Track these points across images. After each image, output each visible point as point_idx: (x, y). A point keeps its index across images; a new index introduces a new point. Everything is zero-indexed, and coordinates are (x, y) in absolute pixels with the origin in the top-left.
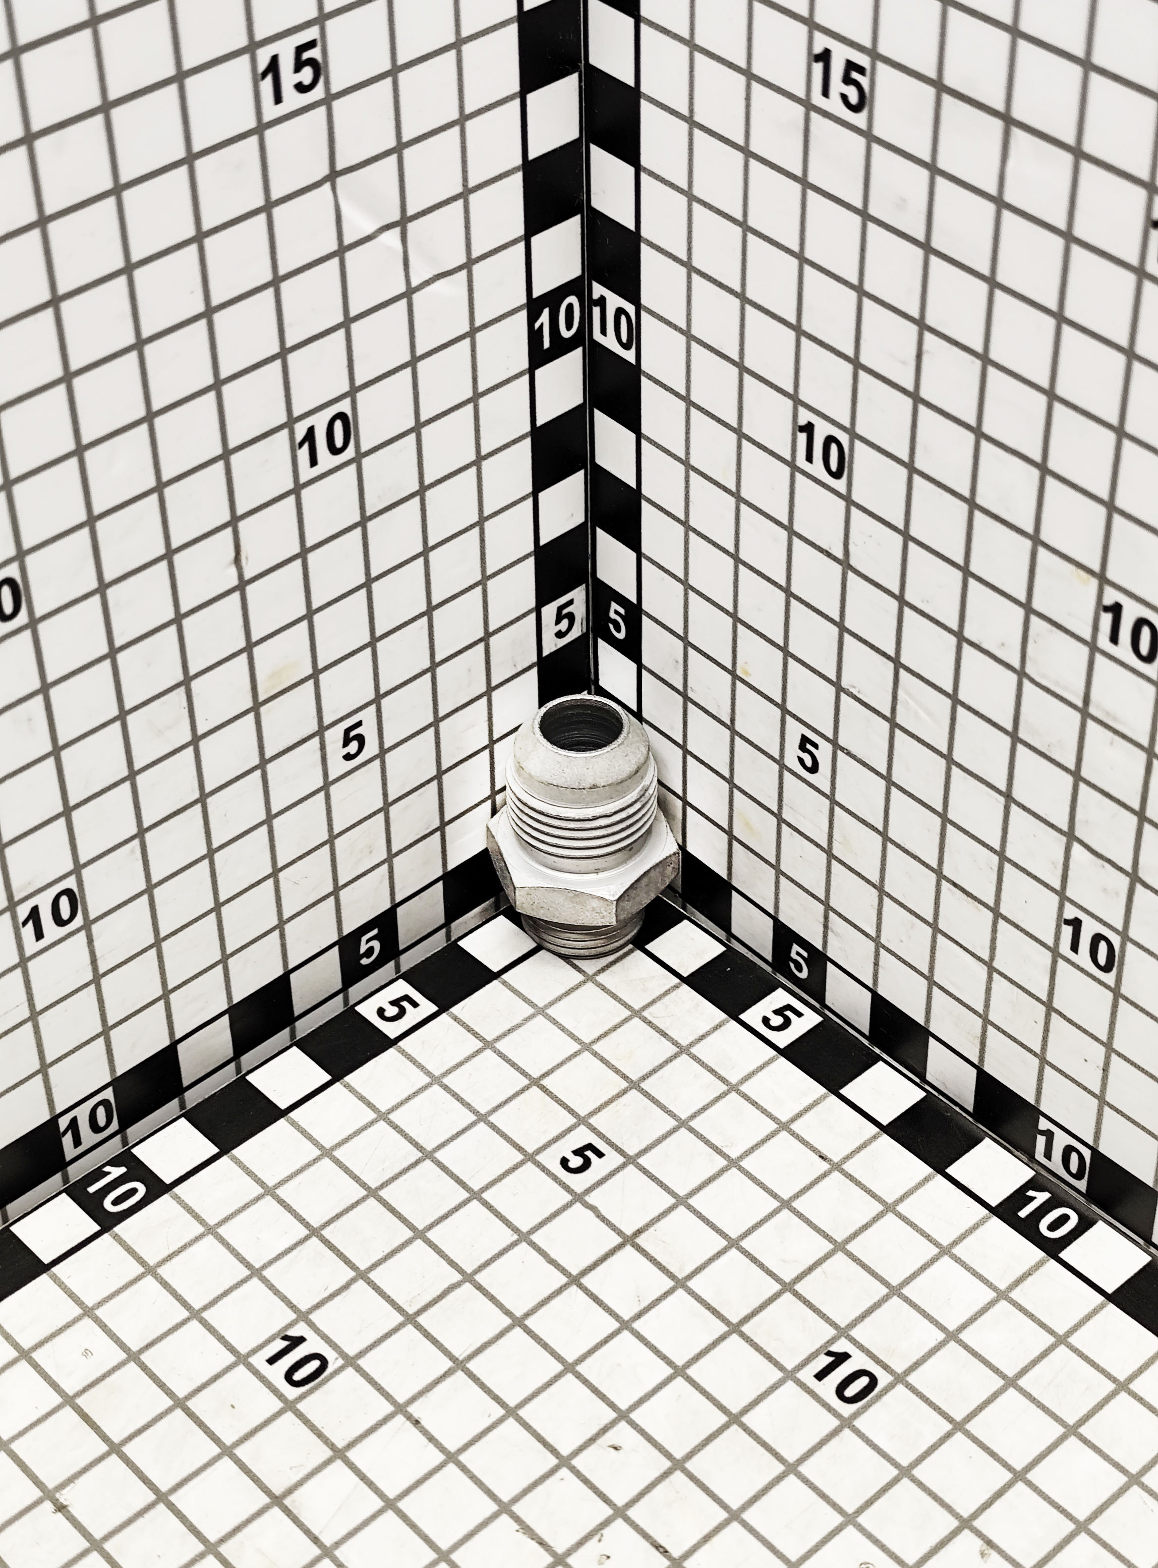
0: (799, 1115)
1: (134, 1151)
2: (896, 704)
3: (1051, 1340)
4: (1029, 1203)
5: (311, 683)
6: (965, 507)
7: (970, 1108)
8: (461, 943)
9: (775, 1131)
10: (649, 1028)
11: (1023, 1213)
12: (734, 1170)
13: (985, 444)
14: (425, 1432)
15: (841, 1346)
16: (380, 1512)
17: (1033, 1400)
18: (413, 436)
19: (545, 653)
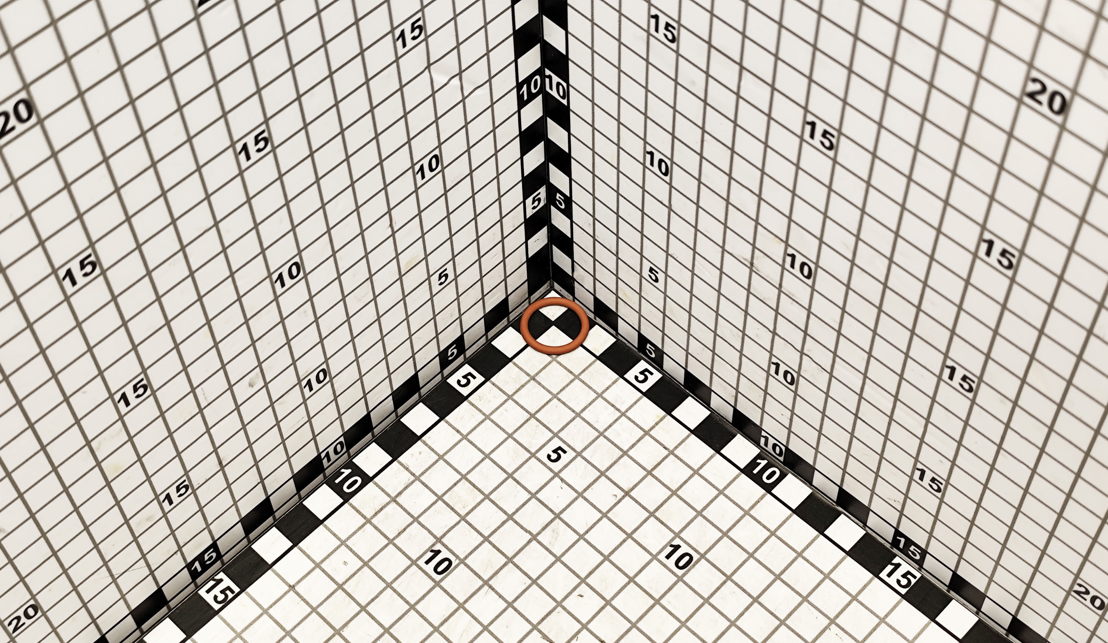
1: (353, 460)
2: (694, 266)
3: (768, 534)
4: (758, 466)
5: (424, 261)
6: (725, 202)
7: (731, 421)
8: (493, 343)
9: (643, 435)
10: (583, 384)
11: (755, 472)
12: (625, 457)
13: (733, 182)
14: (497, 593)
15: (676, 542)
16: (481, 632)
17: (761, 563)
18: (467, 153)
19: (528, 217)
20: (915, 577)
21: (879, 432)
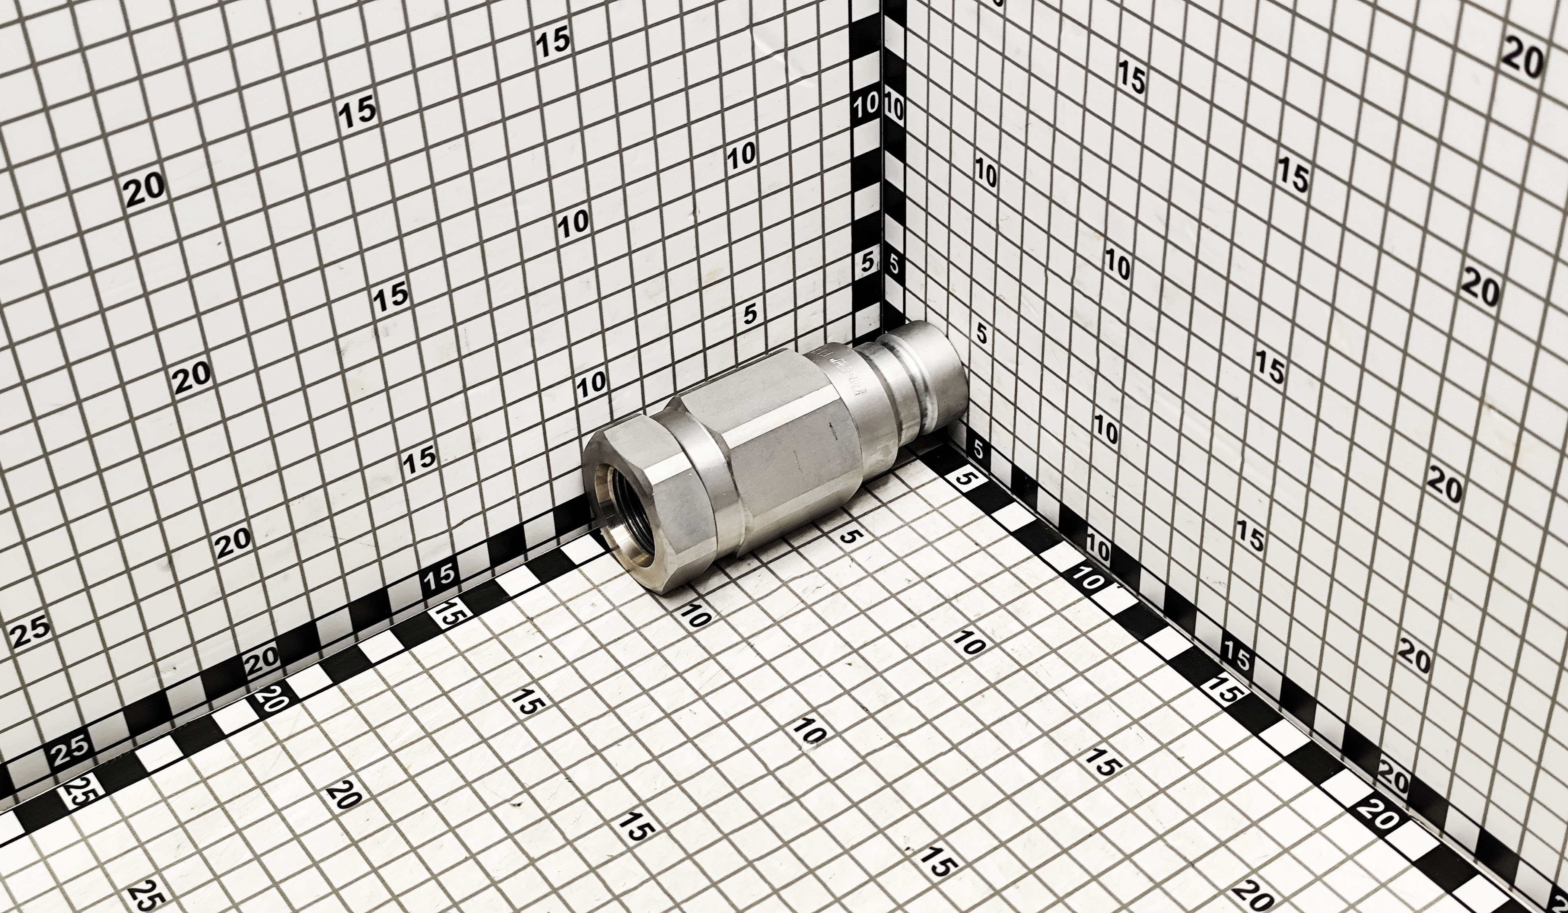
0: (968, 524)
2: (1020, 304)
3: (1079, 634)
4: (1081, 572)
5: (729, 280)
6: (1048, 201)
7: (1057, 525)
9: (954, 530)
10: (897, 479)
11: (1076, 577)
12: (930, 547)
13: (1055, 169)
14: (755, 651)
15: (969, 629)
17: (1064, 659)
18: (787, 157)
19: (857, 279)
20: (1242, 693)
21: (1200, 482)
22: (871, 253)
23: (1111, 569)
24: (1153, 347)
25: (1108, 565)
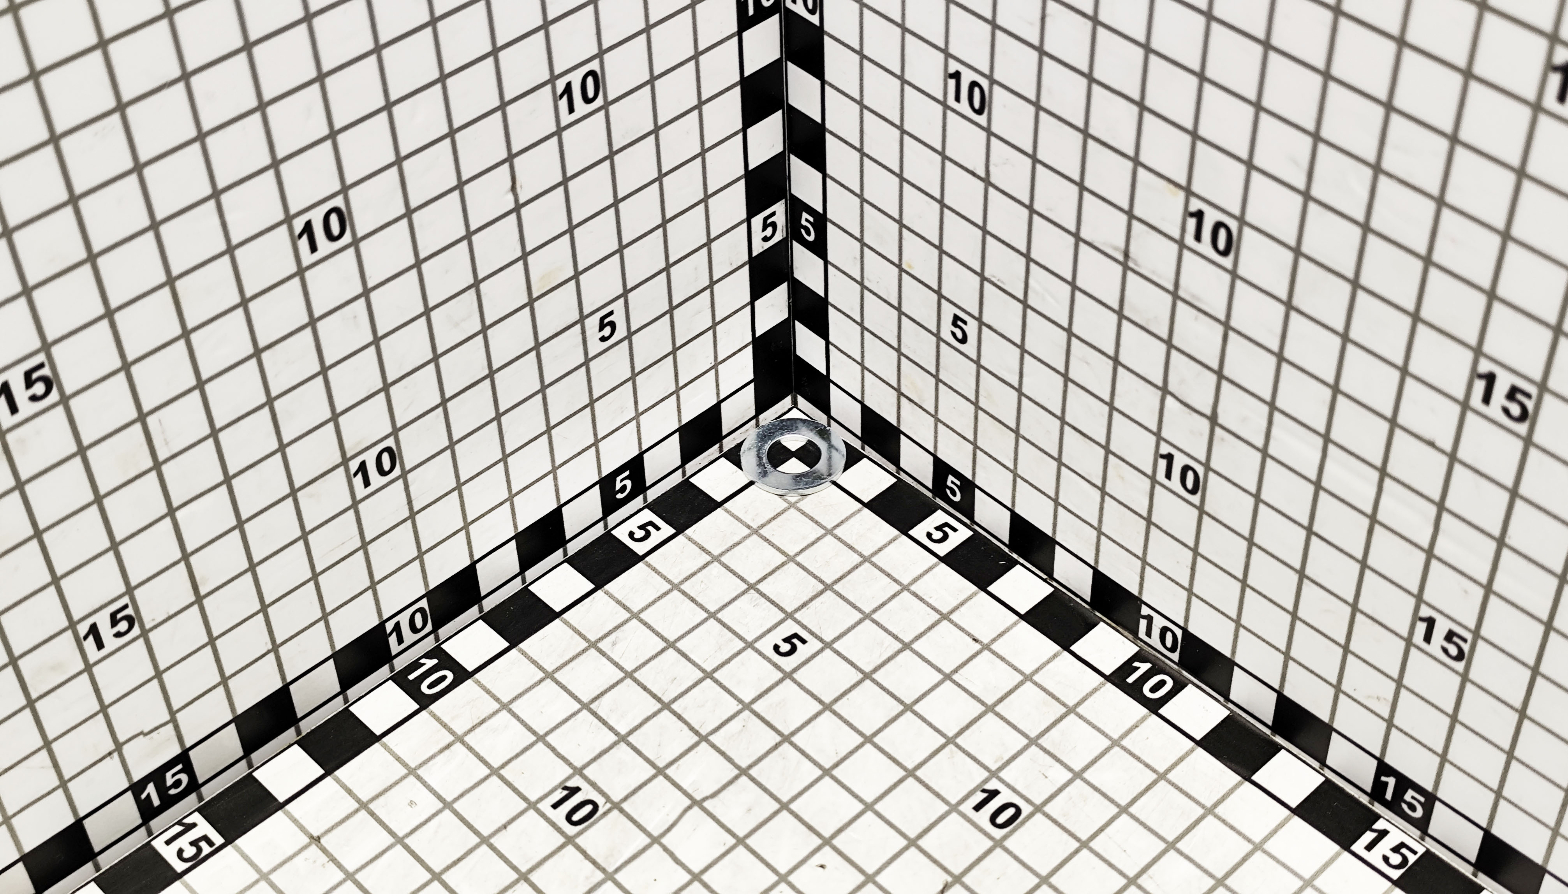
0: (957, 608)
1: (443, 646)
2: (1028, 290)
3: (1154, 776)
4: (1134, 672)
5: (573, 283)
6: (1079, 137)
7: (1088, 600)
8: (692, 480)
9: (938, 620)
10: (839, 543)
11: (1130, 680)
12: (908, 652)
13: (1095, 88)
14: (674, 858)
15: (992, 785)
17: (1142, 823)
18: (648, 87)
19: (755, 254)
20: (1415, 853)
21: (1351, 557)
22: (773, 214)
23: (1181, 663)
24: (1273, 360)
25: (1177, 661)
